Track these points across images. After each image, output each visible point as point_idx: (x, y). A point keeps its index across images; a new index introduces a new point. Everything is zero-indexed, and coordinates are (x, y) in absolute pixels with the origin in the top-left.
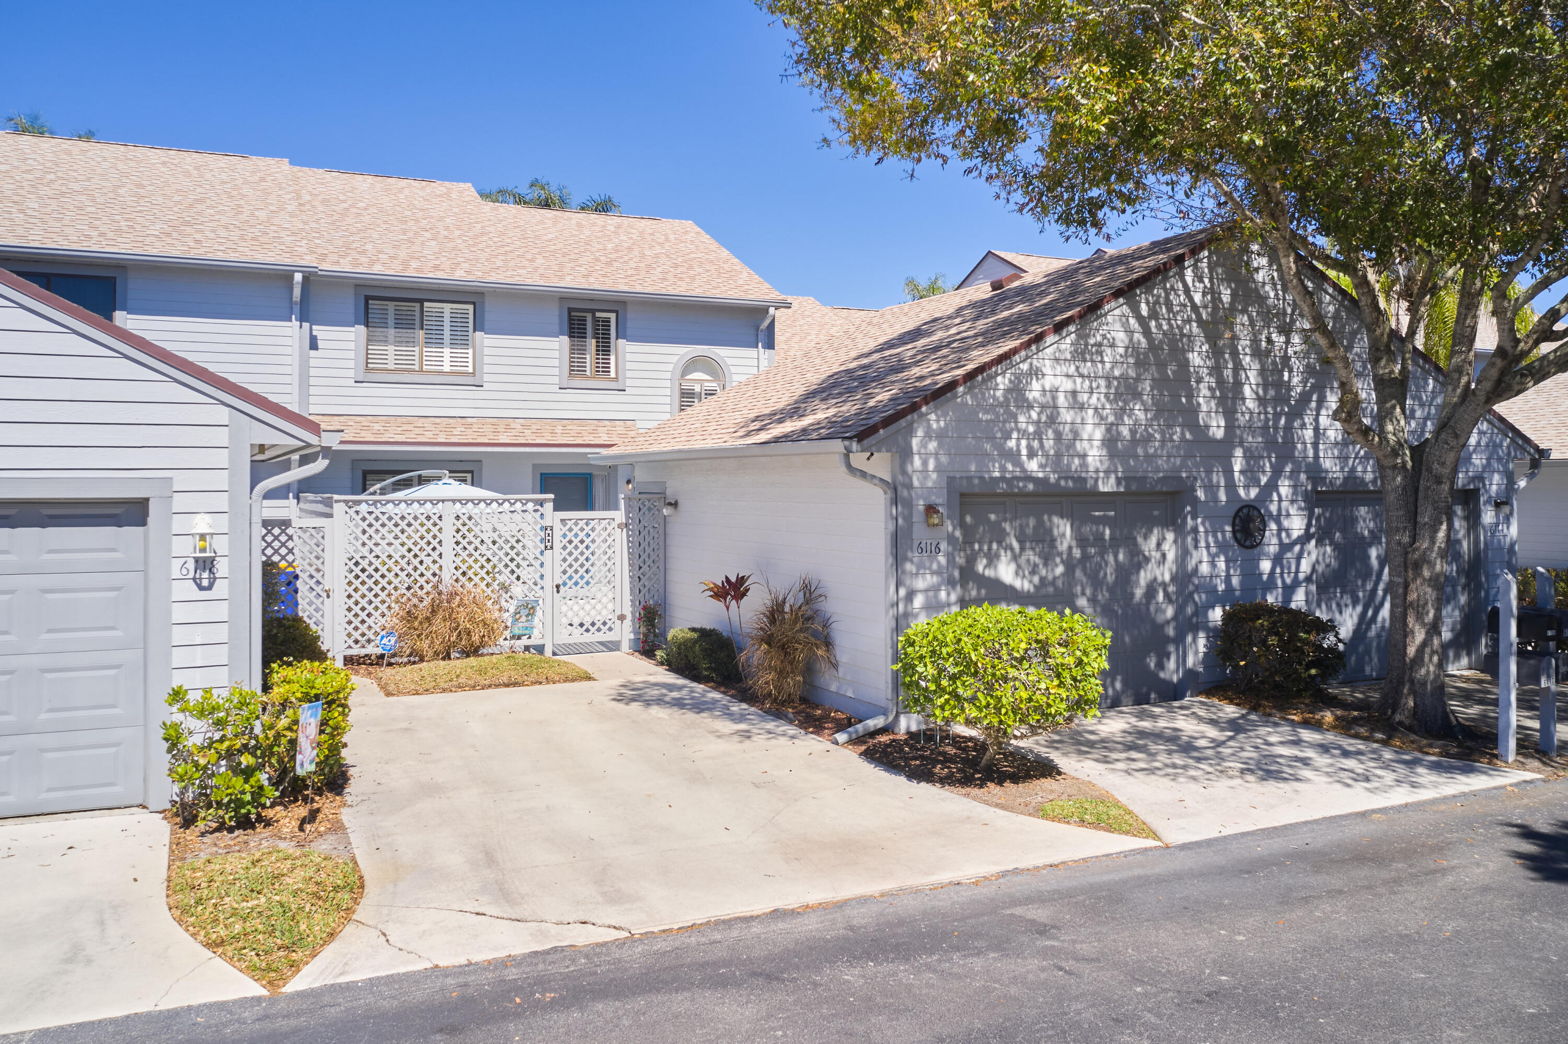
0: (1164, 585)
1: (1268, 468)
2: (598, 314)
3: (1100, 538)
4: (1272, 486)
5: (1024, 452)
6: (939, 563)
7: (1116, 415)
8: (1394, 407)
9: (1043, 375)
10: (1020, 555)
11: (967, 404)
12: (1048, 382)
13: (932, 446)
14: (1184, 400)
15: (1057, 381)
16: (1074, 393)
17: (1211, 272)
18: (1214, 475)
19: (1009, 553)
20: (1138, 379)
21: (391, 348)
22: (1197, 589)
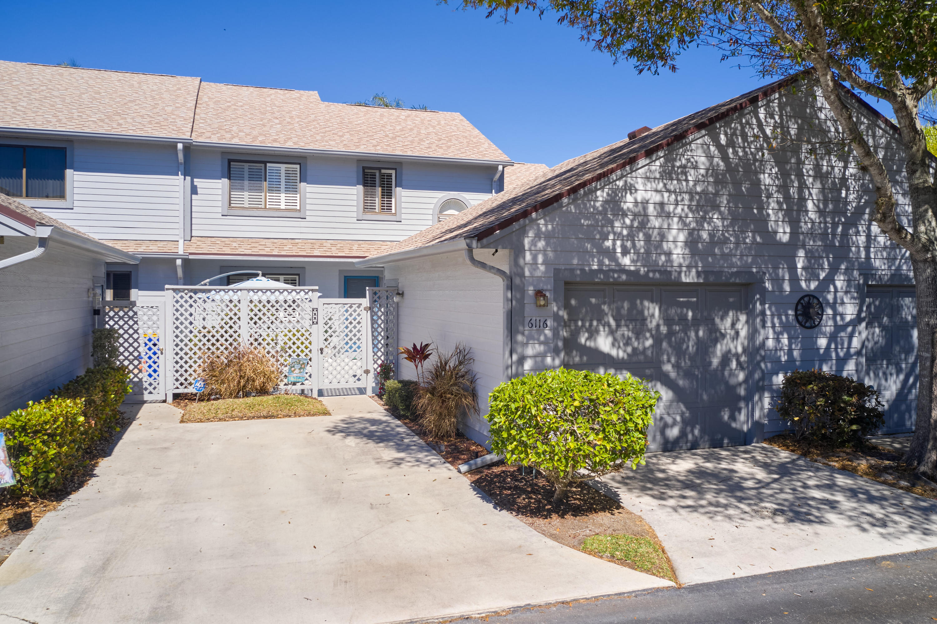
0: (737, 356)
1: (826, 266)
2: (383, 171)
3: (683, 319)
4: (830, 279)
5: (619, 250)
6: (545, 335)
7: (697, 222)
8: (926, 211)
9: (636, 190)
10: (617, 330)
11: (571, 212)
12: (640, 196)
13: (541, 244)
14: (755, 211)
15: (648, 195)
16: (662, 204)
17: (781, 111)
18: (780, 270)
19: (607, 329)
20: (716, 194)
21: (246, 194)
22: (763, 358)
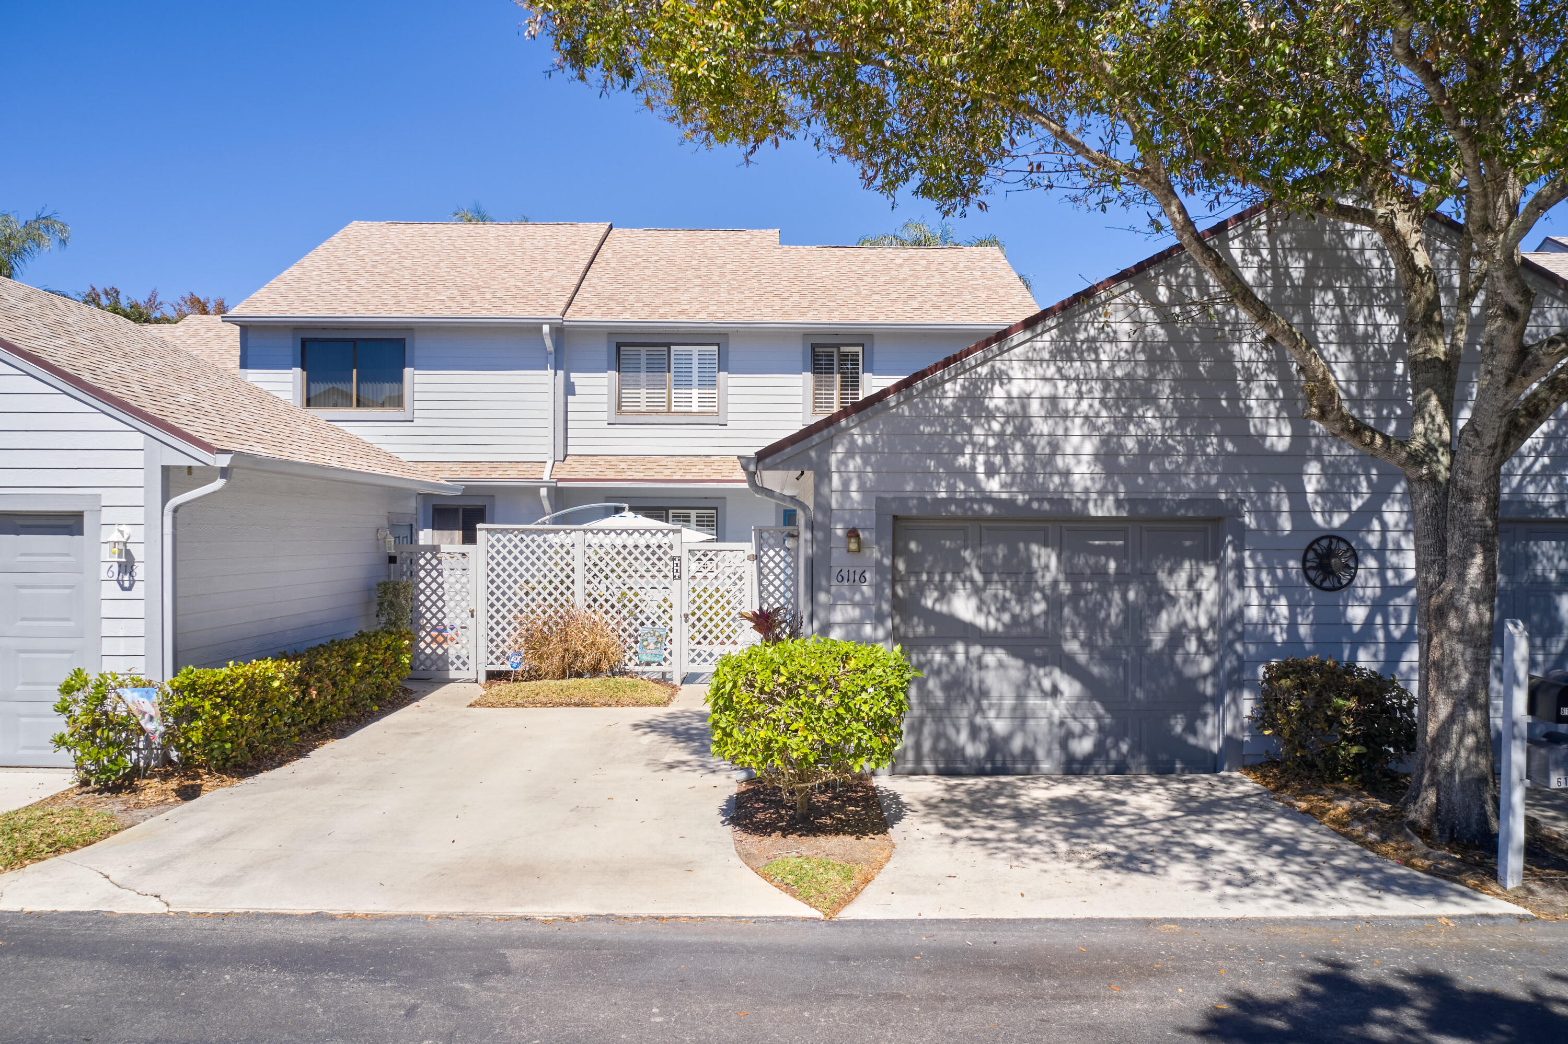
0: (1199, 632)
1: (1364, 487)
2: (843, 349)
3: (1100, 573)
4: (1373, 510)
5: (981, 469)
6: (862, 593)
7: (1116, 424)
9: (1010, 379)
10: (984, 589)
11: (903, 416)
12: (1015, 389)
13: (855, 463)
14: (1224, 403)
15: (1029, 387)
16: (1053, 400)
17: (1272, 242)
18: (1273, 497)
19: (968, 585)
20: (1152, 379)
21: (643, 391)
22: (1241, 637)
